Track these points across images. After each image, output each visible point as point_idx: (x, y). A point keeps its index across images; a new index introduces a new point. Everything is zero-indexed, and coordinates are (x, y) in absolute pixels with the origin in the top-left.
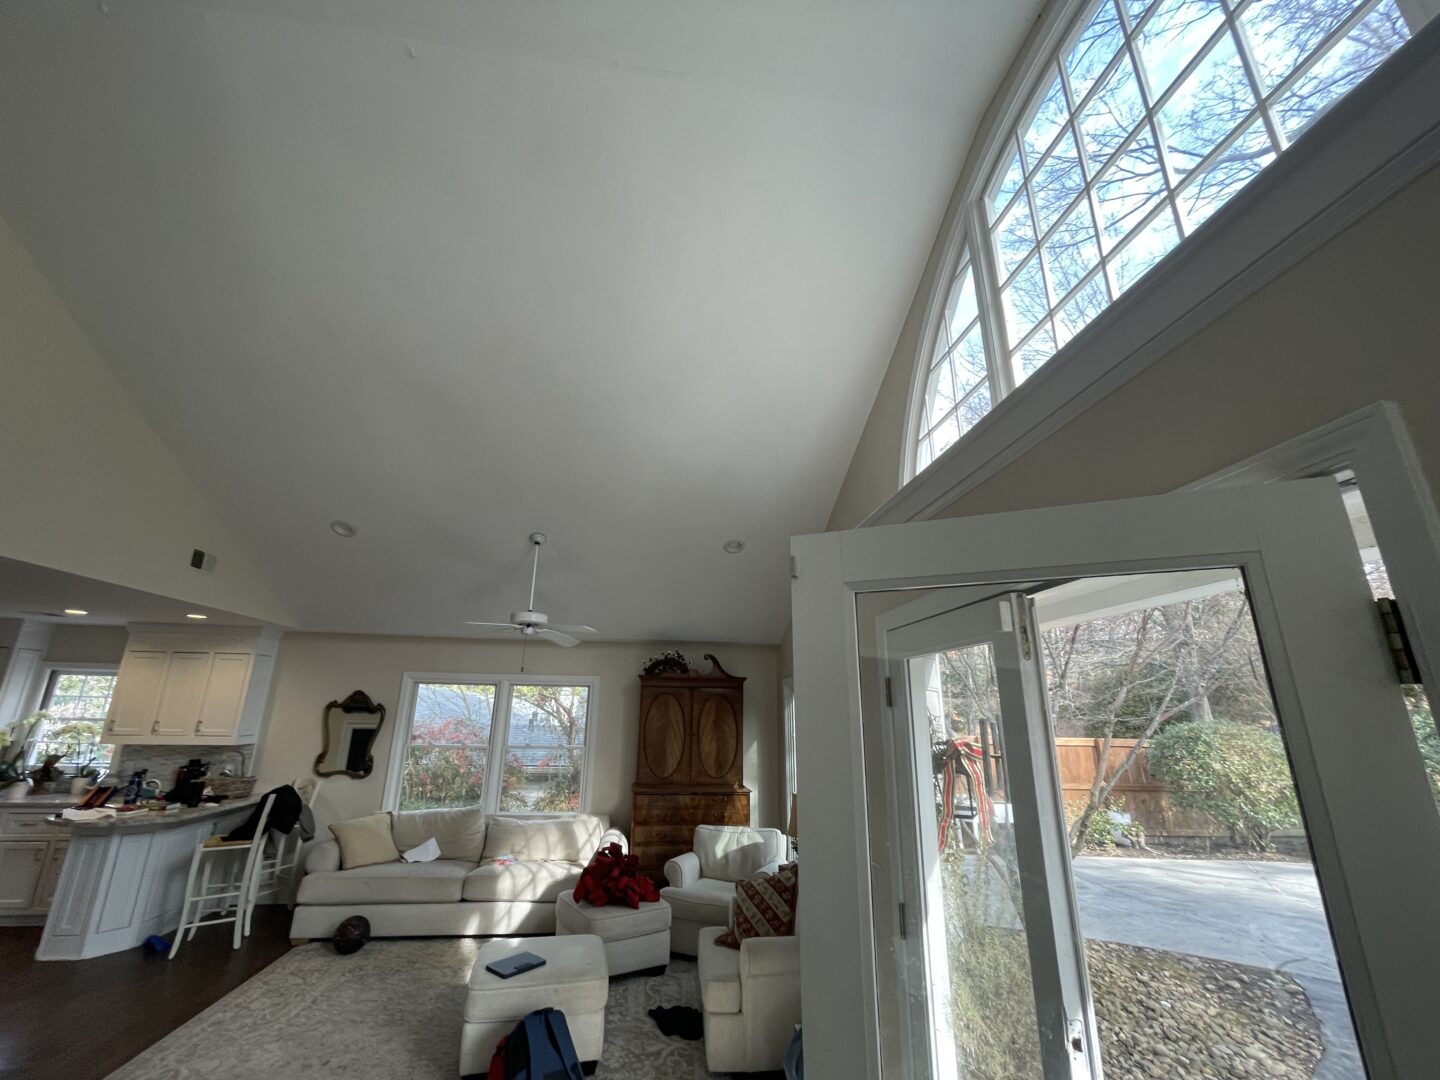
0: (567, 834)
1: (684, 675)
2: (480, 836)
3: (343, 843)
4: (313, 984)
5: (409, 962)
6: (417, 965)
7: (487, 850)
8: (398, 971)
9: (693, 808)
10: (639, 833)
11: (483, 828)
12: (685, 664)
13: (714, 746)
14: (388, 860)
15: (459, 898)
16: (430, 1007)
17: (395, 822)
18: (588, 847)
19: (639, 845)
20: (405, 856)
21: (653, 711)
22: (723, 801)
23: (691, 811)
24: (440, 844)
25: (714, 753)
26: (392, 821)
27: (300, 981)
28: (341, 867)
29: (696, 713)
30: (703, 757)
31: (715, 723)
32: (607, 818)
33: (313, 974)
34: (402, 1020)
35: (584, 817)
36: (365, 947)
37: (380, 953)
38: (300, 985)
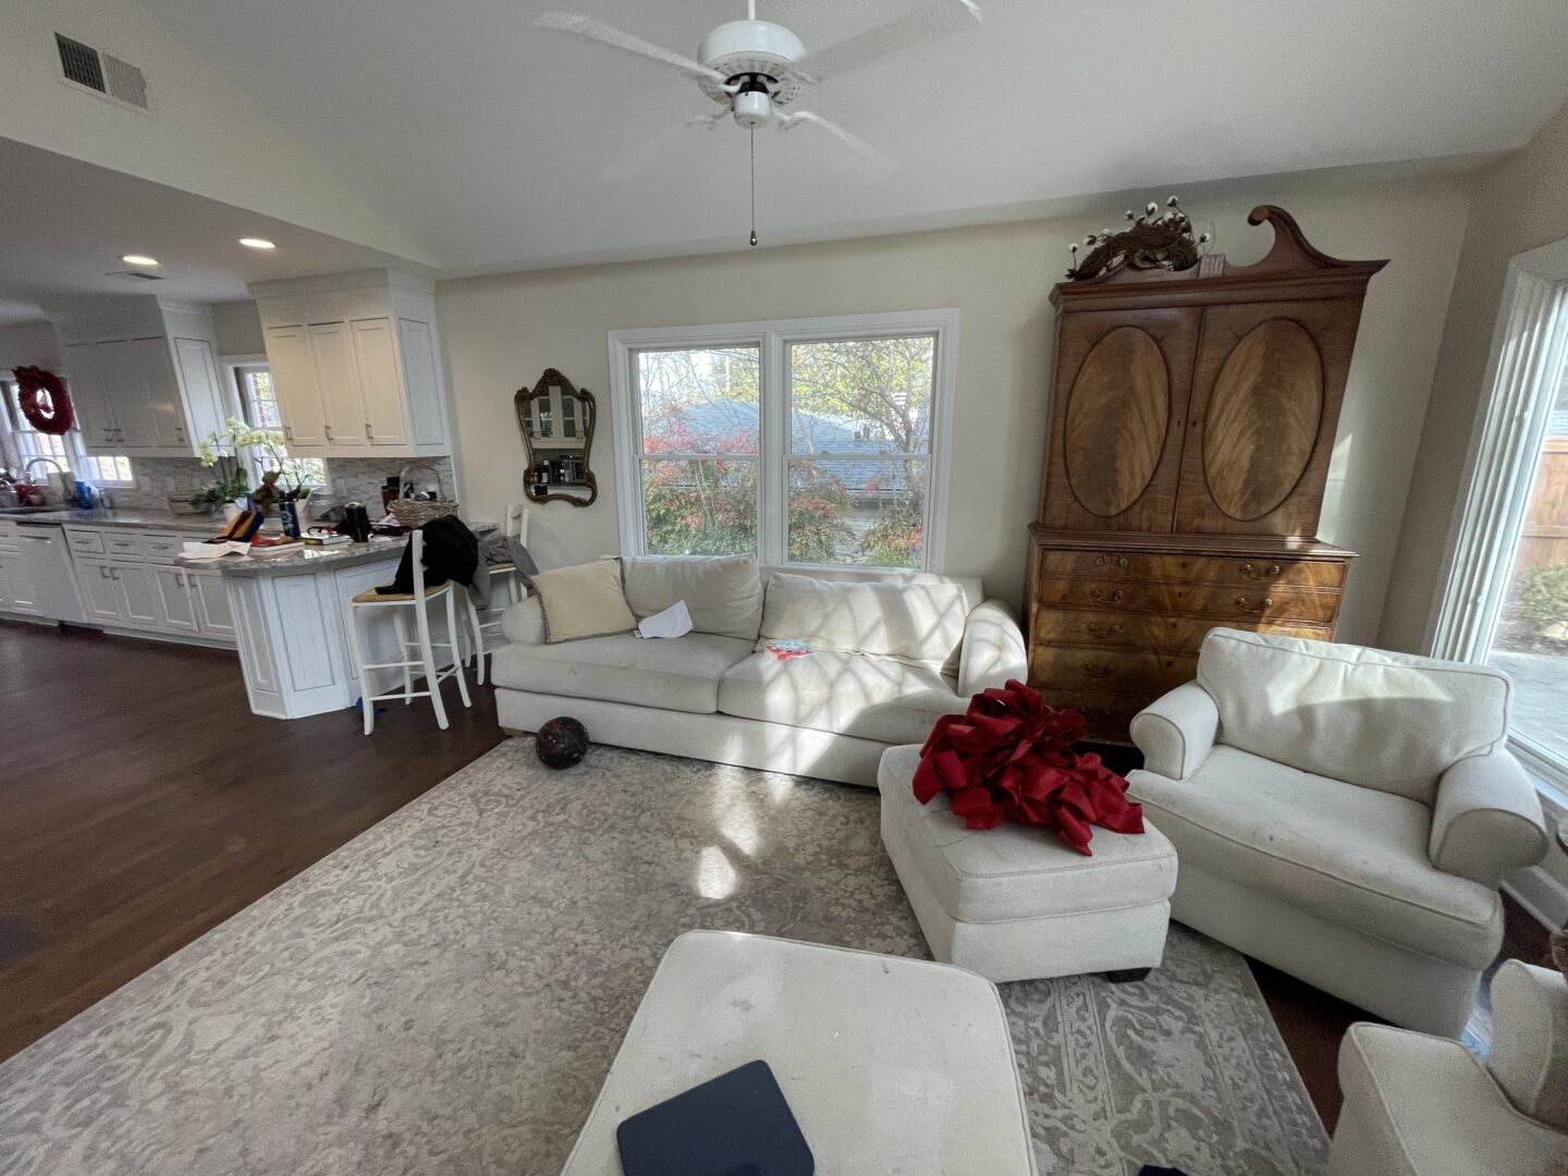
0: (896, 611)
1: (1185, 275)
2: (754, 602)
3: (546, 604)
4: (487, 830)
5: (635, 807)
6: (644, 819)
7: (764, 627)
8: (613, 827)
9: (1185, 583)
10: (1049, 623)
11: (759, 589)
12: (1189, 245)
13: (1247, 448)
14: (616, 629)
15: (714, 709)
17: (627, 574)
18: (937, 638)
19: (1048, 644)
20: (641, 626)
21: (1090, 370)
22: (1268, 572)
23: (1178, 589)
24: (691, 611)
25: (1245, 463)
26: (622, 571)
27: (475, 818)
29: (1205, 369)
30: (1213, 471)
31: (1257, 391)
32: (976, 586)
33: (498, 804)
35: (929, 580)
36: (586, 758)
38: (469, 825)
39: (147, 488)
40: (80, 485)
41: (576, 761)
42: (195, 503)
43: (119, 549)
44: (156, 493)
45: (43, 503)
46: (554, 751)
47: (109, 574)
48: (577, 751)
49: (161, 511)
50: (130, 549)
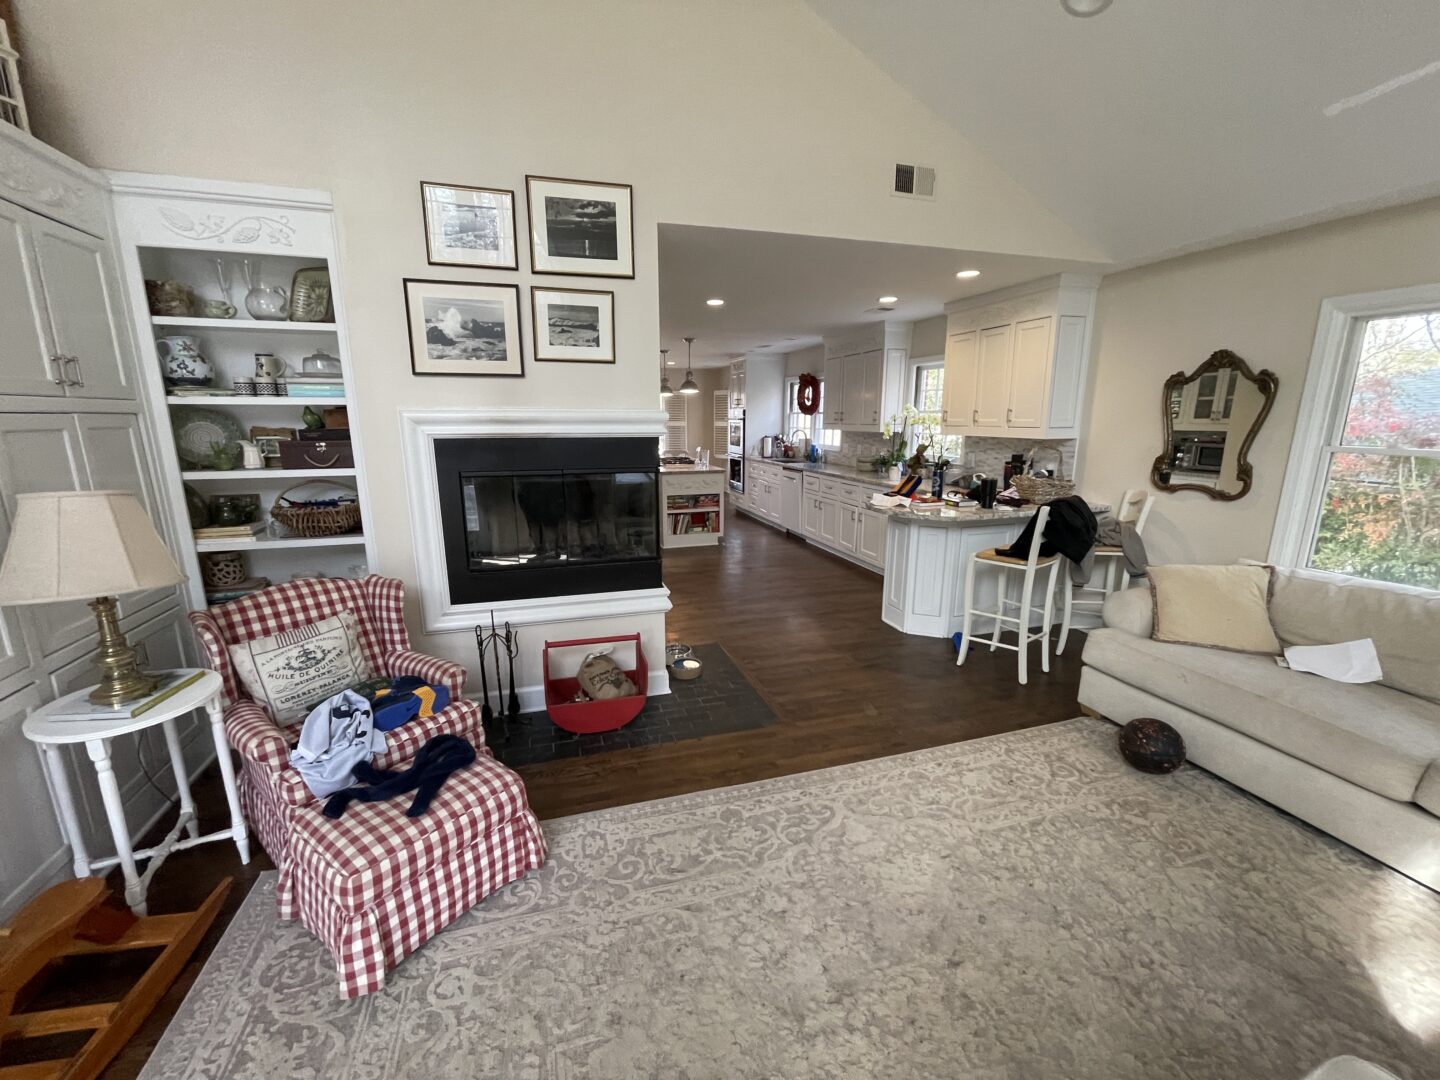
3: (1160, 599)
4: (1058, 793)
5: (1242, 858)
6: (1255, 878)
8: (1207, 864)
14: (1248, 647)
15: (1407, 797)
16: (1219, 1015)
17: (1278, 587)
20: (1288, 653)
24: (1383, 657)
26: (1271, 584)
27: (1047, 777)
28: (1152, 633)
33: (1071, 775)
34: (1137, 992)
36: (1177, 773)
37: (1198, 801)
38: (1041, 780)
39: (845, 451)
40: (813, 447)
41: (1166, 771)
42: (874, 464)
43: (828, 491)
44: (851, 454)
45: (794, 456)
46: (1142, 751)
47: (818, 505)
48: (1169, 762)
49: (850, 468)
50: (832, 491)
